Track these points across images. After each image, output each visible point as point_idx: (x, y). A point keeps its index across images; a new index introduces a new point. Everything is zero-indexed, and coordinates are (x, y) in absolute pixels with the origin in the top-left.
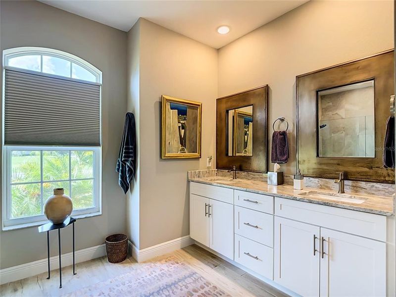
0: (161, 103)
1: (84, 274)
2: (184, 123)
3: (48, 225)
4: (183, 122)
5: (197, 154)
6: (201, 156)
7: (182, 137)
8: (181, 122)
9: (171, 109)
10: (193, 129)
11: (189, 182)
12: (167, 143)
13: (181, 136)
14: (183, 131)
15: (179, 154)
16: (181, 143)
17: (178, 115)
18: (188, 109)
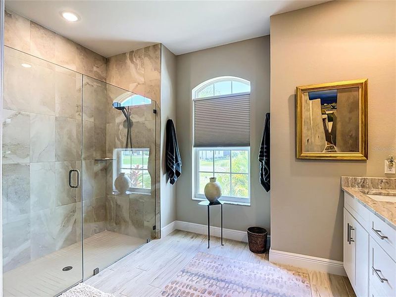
0: (296, 96)
2: (333, 114)
4: (331, 112)
5: (358, 155)
6: (366, 156)
7: (330, 131)
8: (327, 112)
9: (311, 99)
10: (350, 119)
11: (342, 192)
12: (304, 140)
13: (326, 131)
14: (330, 125)
15: (324, 153)
16: (328, 139)
17: (322, 104)
18: (338, 94)
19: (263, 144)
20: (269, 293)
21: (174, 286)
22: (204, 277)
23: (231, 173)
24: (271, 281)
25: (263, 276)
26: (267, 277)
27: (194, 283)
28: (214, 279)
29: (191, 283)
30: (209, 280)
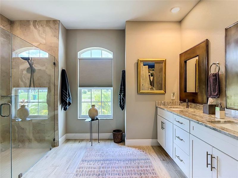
0: (138, 63)
1: (102, 143)
2: (153, 73)
3: (90, 119)
4: (152, 72)
5: (162, 91)
6: (165, 92)
7: (152, 81)
8: (151, 72)
9: (144, 65)
10: (159, 76)
11: (157, 108)
12: (141, 85)
13: (150, 81)
14: (152, 77)
15: (150, 91)
16: (151, 84)
17: (149, 68)
18: (155, 65)
19: (121, 86)
20: (131, 160)
21: (81, 170)
22: (96, 161)
23: (101, 102)
24: (130, 155)
25: (125, 153)
26: (127, 153)
27: (92, 165)
28: (102, 161)
29: (90, 166)
30: (99, 162)
